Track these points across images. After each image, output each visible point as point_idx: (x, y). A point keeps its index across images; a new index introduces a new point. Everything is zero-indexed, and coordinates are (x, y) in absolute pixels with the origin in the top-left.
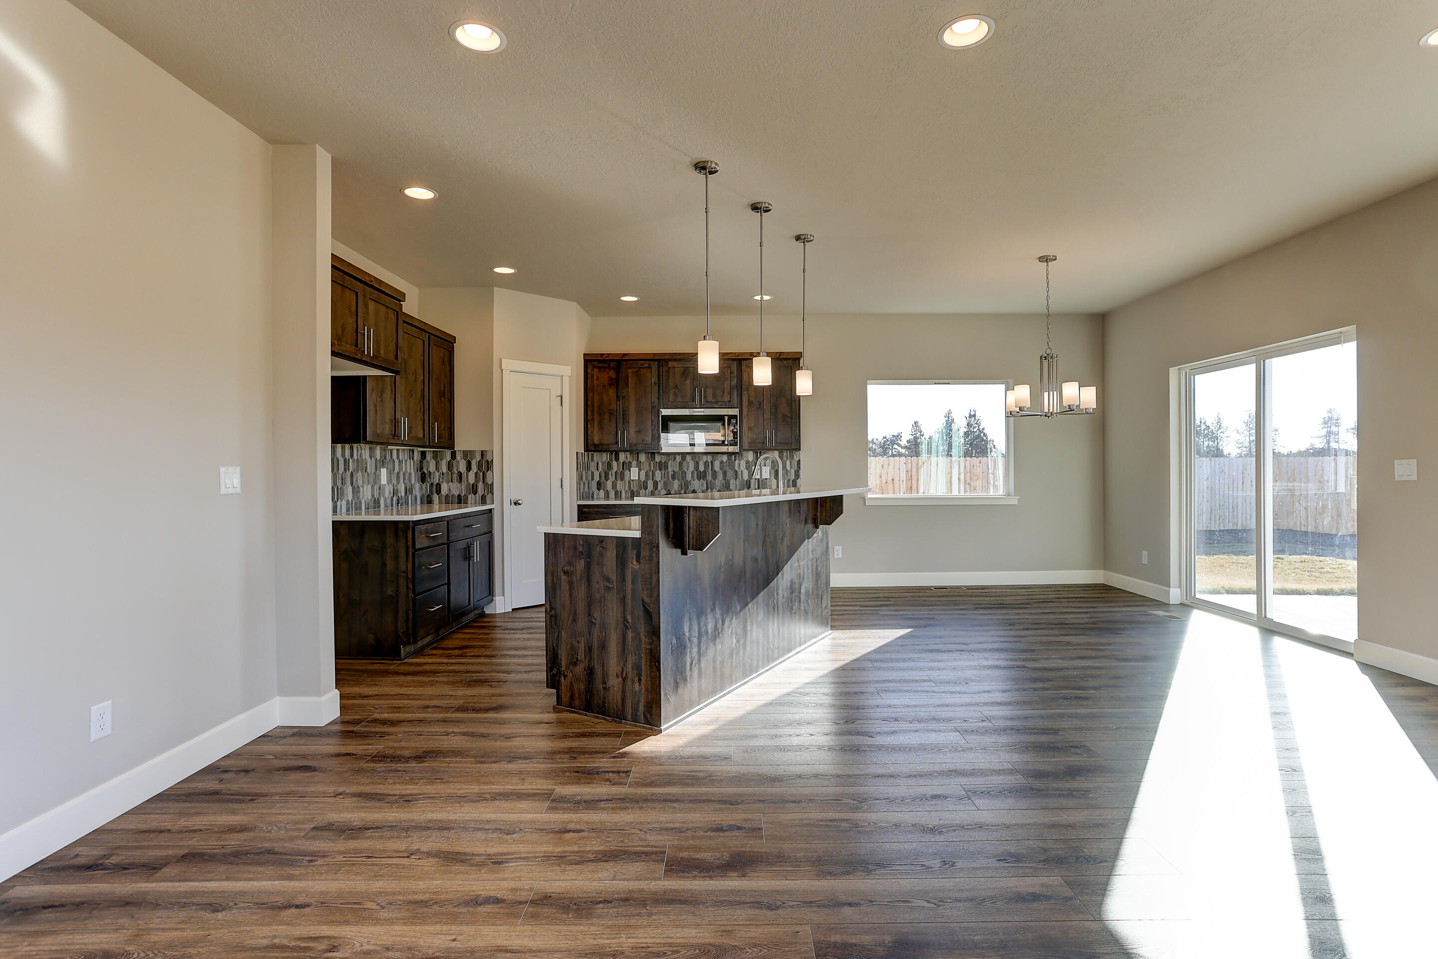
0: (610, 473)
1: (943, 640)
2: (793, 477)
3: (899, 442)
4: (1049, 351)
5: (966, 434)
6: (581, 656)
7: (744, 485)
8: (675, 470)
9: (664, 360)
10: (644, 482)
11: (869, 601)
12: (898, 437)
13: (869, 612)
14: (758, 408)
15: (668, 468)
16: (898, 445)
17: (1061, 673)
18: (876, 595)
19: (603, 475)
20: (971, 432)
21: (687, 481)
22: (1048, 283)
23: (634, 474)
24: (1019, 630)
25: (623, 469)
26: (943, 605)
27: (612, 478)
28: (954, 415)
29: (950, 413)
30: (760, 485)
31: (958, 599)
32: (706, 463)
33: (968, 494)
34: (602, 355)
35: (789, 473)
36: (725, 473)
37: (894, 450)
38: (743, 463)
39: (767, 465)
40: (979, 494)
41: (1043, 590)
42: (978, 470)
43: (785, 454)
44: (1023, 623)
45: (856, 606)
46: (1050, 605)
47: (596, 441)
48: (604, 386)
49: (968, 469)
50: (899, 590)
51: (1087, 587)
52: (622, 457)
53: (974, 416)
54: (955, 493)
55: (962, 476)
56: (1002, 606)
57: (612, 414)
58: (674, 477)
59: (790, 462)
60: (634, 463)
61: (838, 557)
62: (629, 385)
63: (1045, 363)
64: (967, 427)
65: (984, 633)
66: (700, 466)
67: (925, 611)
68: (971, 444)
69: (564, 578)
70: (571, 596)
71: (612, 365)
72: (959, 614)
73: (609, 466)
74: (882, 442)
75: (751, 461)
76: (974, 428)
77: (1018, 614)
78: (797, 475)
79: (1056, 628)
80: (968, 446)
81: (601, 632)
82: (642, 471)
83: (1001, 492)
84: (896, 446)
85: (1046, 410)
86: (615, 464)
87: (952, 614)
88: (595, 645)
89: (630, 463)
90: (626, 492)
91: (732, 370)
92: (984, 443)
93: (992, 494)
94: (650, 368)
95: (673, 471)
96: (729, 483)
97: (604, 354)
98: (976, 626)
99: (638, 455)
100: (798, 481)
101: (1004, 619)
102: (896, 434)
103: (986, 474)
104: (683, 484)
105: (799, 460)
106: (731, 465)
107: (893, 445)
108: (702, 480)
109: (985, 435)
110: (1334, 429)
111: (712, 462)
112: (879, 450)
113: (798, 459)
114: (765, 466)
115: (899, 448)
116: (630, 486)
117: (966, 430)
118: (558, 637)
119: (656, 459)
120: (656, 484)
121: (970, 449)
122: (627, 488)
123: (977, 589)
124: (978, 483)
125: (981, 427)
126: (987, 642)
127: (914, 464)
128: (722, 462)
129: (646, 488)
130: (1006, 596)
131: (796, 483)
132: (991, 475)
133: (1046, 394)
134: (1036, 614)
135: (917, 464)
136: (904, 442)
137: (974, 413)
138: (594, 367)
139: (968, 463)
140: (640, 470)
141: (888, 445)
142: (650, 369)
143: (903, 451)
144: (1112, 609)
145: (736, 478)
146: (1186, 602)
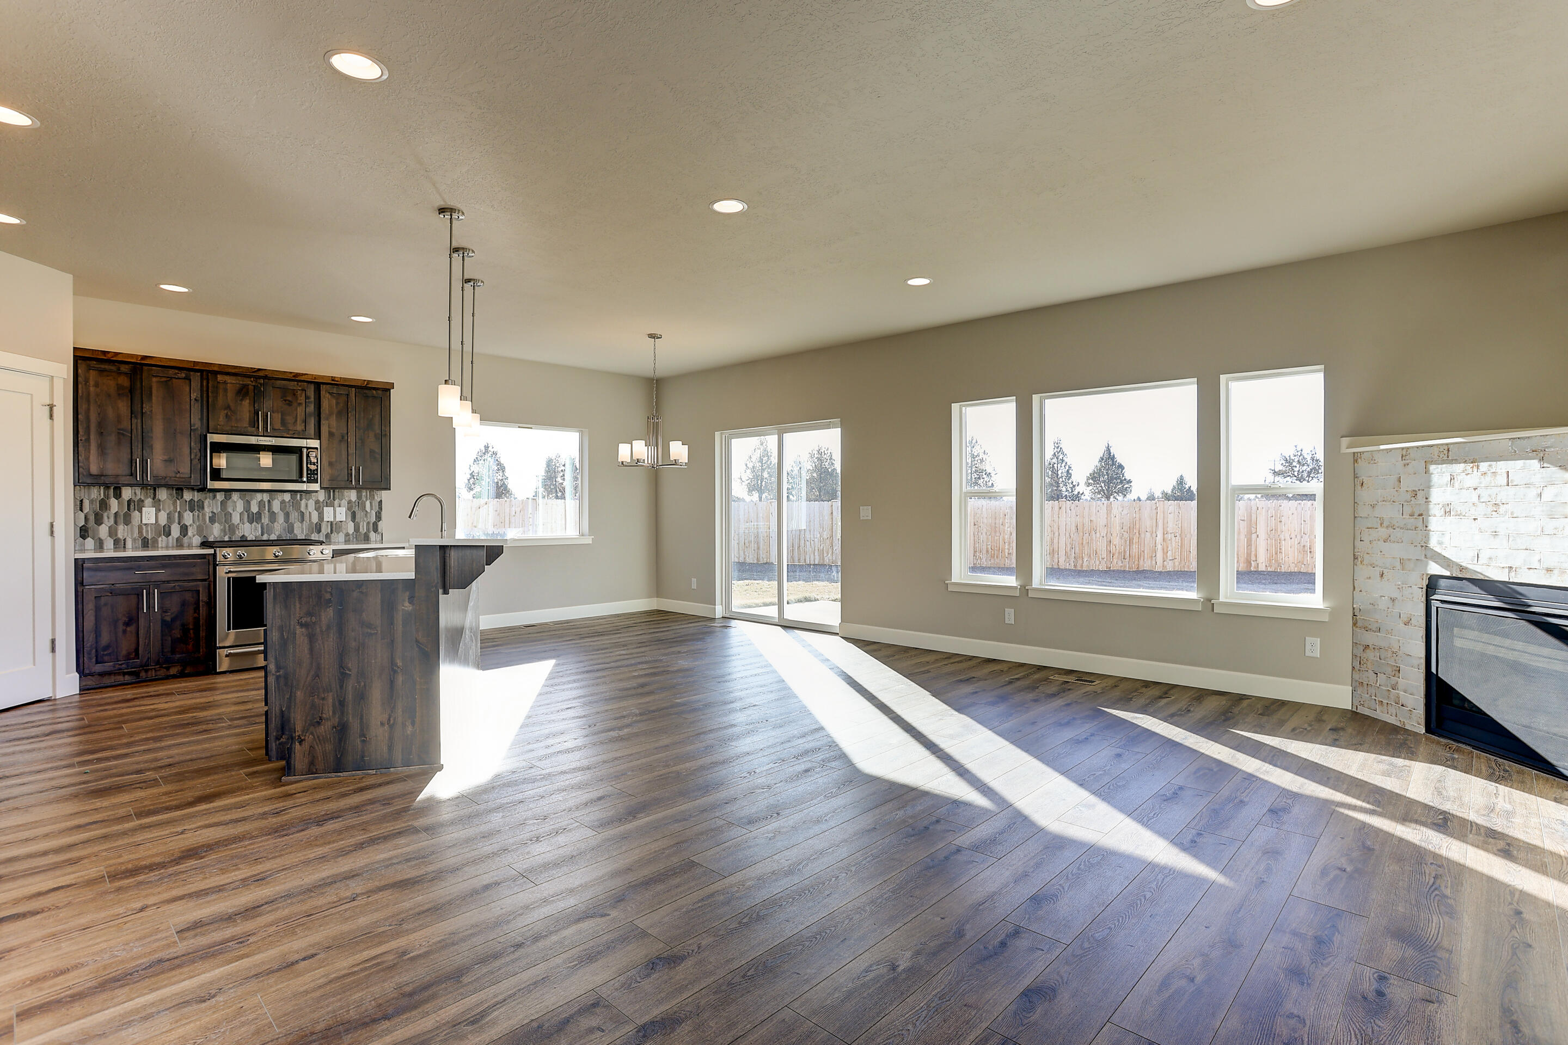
0: (105, 515)
2: (373, 519)
6: (328, 712)
7: (313, 529)
8: (215, 511)
9: (208, 372)
10: (164, 526)
14: (341, 441)
15: (203, 508)
19: (92, 518)
21: (233, 524)
23: (149, 515)
25: (129, 509)
27: (108, 522)
30: (334, 529)
32: (261, 503)
34: (104, 353)
35: (368, 515)
36: (287, 515)
38: (311, 504)
39: (341, 505)
43: (364, 494)
47: (94, 469)
48: (109, 396)
52: (127, 493)
57: (123, 434)
58: (212, 520)
59: (371, 503)
60: (149, 501)
62: (154, 398)
66: (252, 506)
69: (299, 630)
70: (311, 650)
71: (124, 368)
73: (104, 505)
75: (321, 500)
78: (379, 517)
81: (359, 683)
82: (162, 512)
83: (577, 532)
86: (114, 504)
88: (350, 697)
89: (141, 501)
90: (134, 540)
91: (308, 393)
94: (188, 378)
95: (212, 512)
96: (293, 527)
97: (108, 352)
99: (155, 490)
100: (380, 524)
104: (227, 528)
105: (381, 501)
106: (296, 506)
108: (255, 523)
111: (269, 501)
113: (379, 500)
114: (340, 506)
116: (140, 532)
118: (290, 699)
119: (185, 497)
120: (184, 530)
122: (136, 535)
128: (283, 502)
129: (168, 534)
131: (377, 526)
138: (89, 368)
140: (158, 510)
142: (187, 381)
145: (303, 520)
146: (727, 615)
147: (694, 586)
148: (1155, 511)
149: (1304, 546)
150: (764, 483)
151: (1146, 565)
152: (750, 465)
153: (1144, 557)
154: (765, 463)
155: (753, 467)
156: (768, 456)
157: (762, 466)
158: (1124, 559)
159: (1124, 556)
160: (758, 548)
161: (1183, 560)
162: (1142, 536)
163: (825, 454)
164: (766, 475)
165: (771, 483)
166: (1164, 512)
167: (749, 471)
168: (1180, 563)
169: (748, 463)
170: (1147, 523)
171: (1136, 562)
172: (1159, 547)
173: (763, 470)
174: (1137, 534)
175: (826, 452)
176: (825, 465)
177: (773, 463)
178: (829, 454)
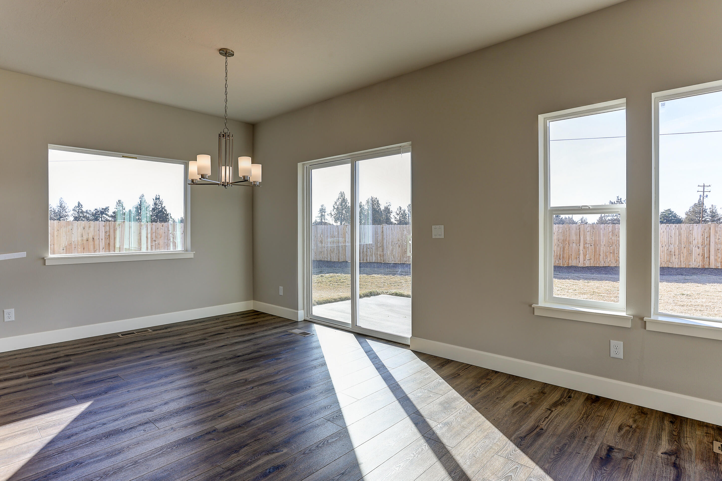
1: (125, 409)
3: (107, 213)
4: (226, 130)
5: (154, 209)
11: (44, 366)
12: (106, 209)
13: (39, 384)
16: (106, 214)
17: (250, 430)
18: (56, 355)
20: (156, 207)
22: (226, 73)
24: (202, 373)
26: (129, 355)
28: (145, 197)
29: (143, 196)
31: (144, 344)
33: (155, 251)
37: (103, 218)
40: (162, 251)
41: (214, 322)
42: (161, 231)
44: (204, 363)
45: (24, 376)
46: (222, 337)
49: (154, 230)
50: (85, 342)
51: (244, 314)
53: (159, 199)
54: (144, 250)
55: (149, 236)
56: (184, 346)
61: (9, 320)
63: (223, 140)
64: (154, 205)
65: (170, 387)
67: (109, 367)
68: (157, 216)
72: (143, 365)
74: (94, 212)
76: (159, 206)
77: (198, 352)
79: (232, 363)
80: (155, 217)
83: (180, 248)
84: (104, 216)
85: (223, 180)
87: (137, 366)
92: (164, 215)
93: (172, 250)
98: (160, 377)
101: (187, 362)
102: (104, 208)
103: (167, 233)
107: (102, 215)
109: (165, 210)
110: (323, 213)
112: (91, 218)
115: (107, 217)
117: (153, 207)
121: (156, 218)
123: (161, 330)
124: (161, 241)
125: (163, 206)
126: (173, 400)
127: (112, 227)
130: (186, 334)
132: (171, 235)
133: (223, 168)
134: (213, 349)
135: (114, 226)
136: (110, 213)
137: (159, 197)
139: (154, 227)
141: (99, 214)
143: (110, 219)
144: (266, 333)
146: (308, 319)
147: (281, 293)
148: (578, 231)
149: (671, 251)
150: (343, 216)
151: (573, 263)
152: (336, 207)
153: (572, 258)
154: (344, 206)
155: (338, 208)
156: (345, 202)
157: (342, 207)
158: (560, 259)
159: (560, 257)
160: (339, 252)
161: (595, 260)
162: (571, 245)
163: (375, 201)
164: (344, 212)
165: (347, 216)
166: (584, 231)
167: (335, 210)
168: (594, 262)
169: (335, 205)
170: (574, 237)
171: (567, 261)
172: (581, 252)
173: (343, 209)
174: (568, 244)
175: (375, 200)
176: (375, 207)
177: (348, 206)
178: (377, 201)
